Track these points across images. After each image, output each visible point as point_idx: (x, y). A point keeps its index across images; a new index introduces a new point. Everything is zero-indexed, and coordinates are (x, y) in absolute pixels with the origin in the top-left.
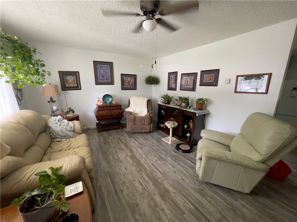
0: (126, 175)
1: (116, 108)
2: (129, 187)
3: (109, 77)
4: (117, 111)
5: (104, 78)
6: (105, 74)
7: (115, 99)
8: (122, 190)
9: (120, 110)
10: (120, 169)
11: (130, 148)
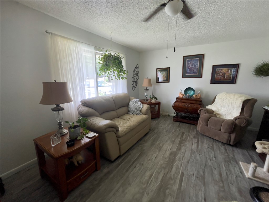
0: (150, 161)
1: (194, 102)
2: (141, 170)
3: (197, 70)
4: (195, 106)
5: (191, 71)
6: (193, 68)
7: (198, 93)
8: (135, 167)
9: (199, 105)
10: (152, 154)
11: (181, 146)
